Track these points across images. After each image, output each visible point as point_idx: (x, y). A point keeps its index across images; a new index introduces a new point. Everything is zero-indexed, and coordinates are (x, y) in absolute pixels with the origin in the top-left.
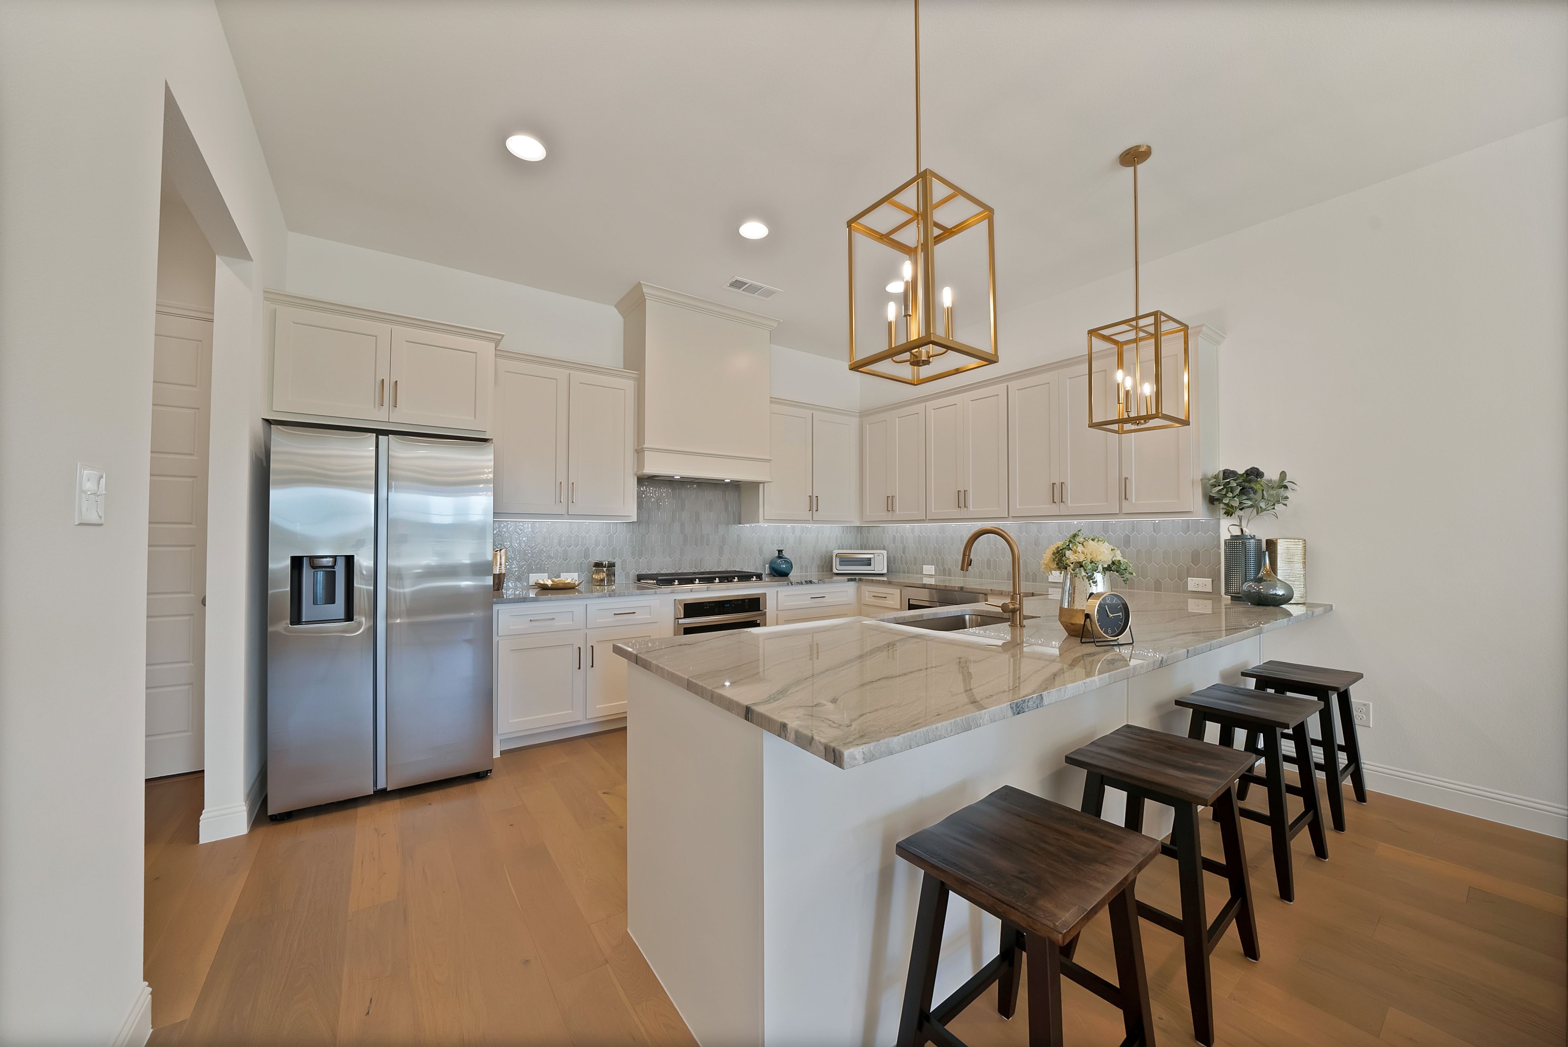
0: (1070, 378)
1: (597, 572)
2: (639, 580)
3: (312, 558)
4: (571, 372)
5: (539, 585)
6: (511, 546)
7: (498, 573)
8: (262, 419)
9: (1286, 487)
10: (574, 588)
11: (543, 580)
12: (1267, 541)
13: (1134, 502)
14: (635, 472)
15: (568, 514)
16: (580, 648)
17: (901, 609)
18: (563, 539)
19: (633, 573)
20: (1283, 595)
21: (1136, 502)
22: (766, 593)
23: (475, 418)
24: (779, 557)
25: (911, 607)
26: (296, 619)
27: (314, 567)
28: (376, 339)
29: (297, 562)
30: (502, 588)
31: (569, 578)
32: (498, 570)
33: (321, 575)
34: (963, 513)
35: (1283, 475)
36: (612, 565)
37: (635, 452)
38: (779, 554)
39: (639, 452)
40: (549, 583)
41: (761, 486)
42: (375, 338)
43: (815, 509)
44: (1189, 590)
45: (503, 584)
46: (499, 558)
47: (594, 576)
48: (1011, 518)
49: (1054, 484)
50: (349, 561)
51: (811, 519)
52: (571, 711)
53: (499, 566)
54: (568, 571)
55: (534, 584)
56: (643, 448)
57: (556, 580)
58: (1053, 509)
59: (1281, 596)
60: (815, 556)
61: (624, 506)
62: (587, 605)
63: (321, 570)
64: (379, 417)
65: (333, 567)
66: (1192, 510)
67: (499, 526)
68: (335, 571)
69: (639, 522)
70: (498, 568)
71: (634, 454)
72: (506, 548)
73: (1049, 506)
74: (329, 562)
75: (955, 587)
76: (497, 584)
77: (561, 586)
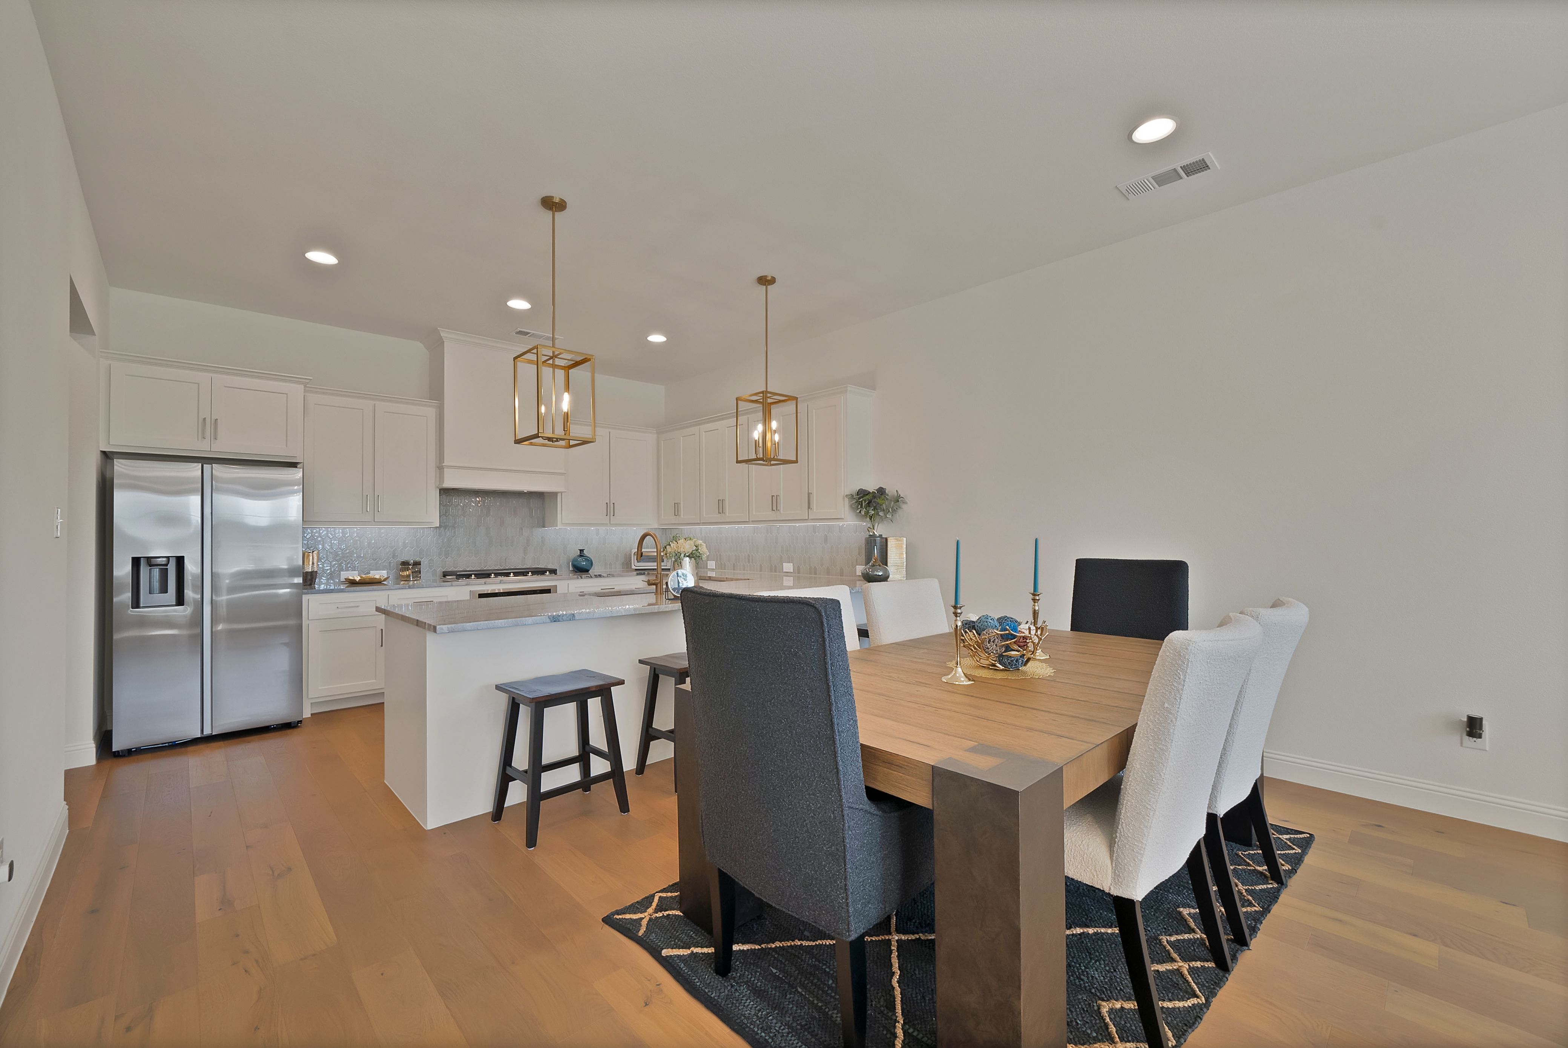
0: (784, 416)
1: (403, 570)
2: (444, 576)
3: (149, 559)
4: (375, 402)
5: (348, 580)
6: (324, 548)
7: (310, 571)
8: (101, 451)
9: (899, 501)
10: (381, 583)
11: (353, 577)
12: (885, 538)
13: (817, 511)
14: (437, 485)
15: (374, 521)
16: (382, 630)
18: (373, 541)
19: (440, 570)
20: (884, 574)
22: (556, 586)
23: (287, 446)
24: (581, 556)
26: (136, 604)
27: (151, 565)
28: (199, 385)
29: (136, 562)
30: (315, 584)
31: (376, 575)
32: (310, 569)
33: (156, 572)
35: (898, 492)
36: (417, 564)
37: (437, 469)
38: (580, 553)
39: (440, 468)
40: (358, 579)
41: (559, 496)
42: (197, 385)
43: (612, 514)
44: (857, 574)
45: (315, 580)
46: (311, 558)
47: (401, 573)
48: (751, 523)
49: (772, 496)
50: (180, 561)
51: (609, 523)
52: (375, 681)
53: (311, 565)
54: (377, 569)
55: (345, 580)
56: (442, 466)
57: (364, 576)
58: (772, 515)
60: (619, 555)
61: (427, 514)
62: (388, 595)
63: (156, 567)
64: (203, 448)
65: (167, 565)
66: (844, 517)
67: (312, 532)
68: (167, 569)
69: (443, 526)
70: (310, 567)
71: (436, 470)
72: (318, 550)
74: (163, 561)
76: (310, 580)
77: (368, 580)
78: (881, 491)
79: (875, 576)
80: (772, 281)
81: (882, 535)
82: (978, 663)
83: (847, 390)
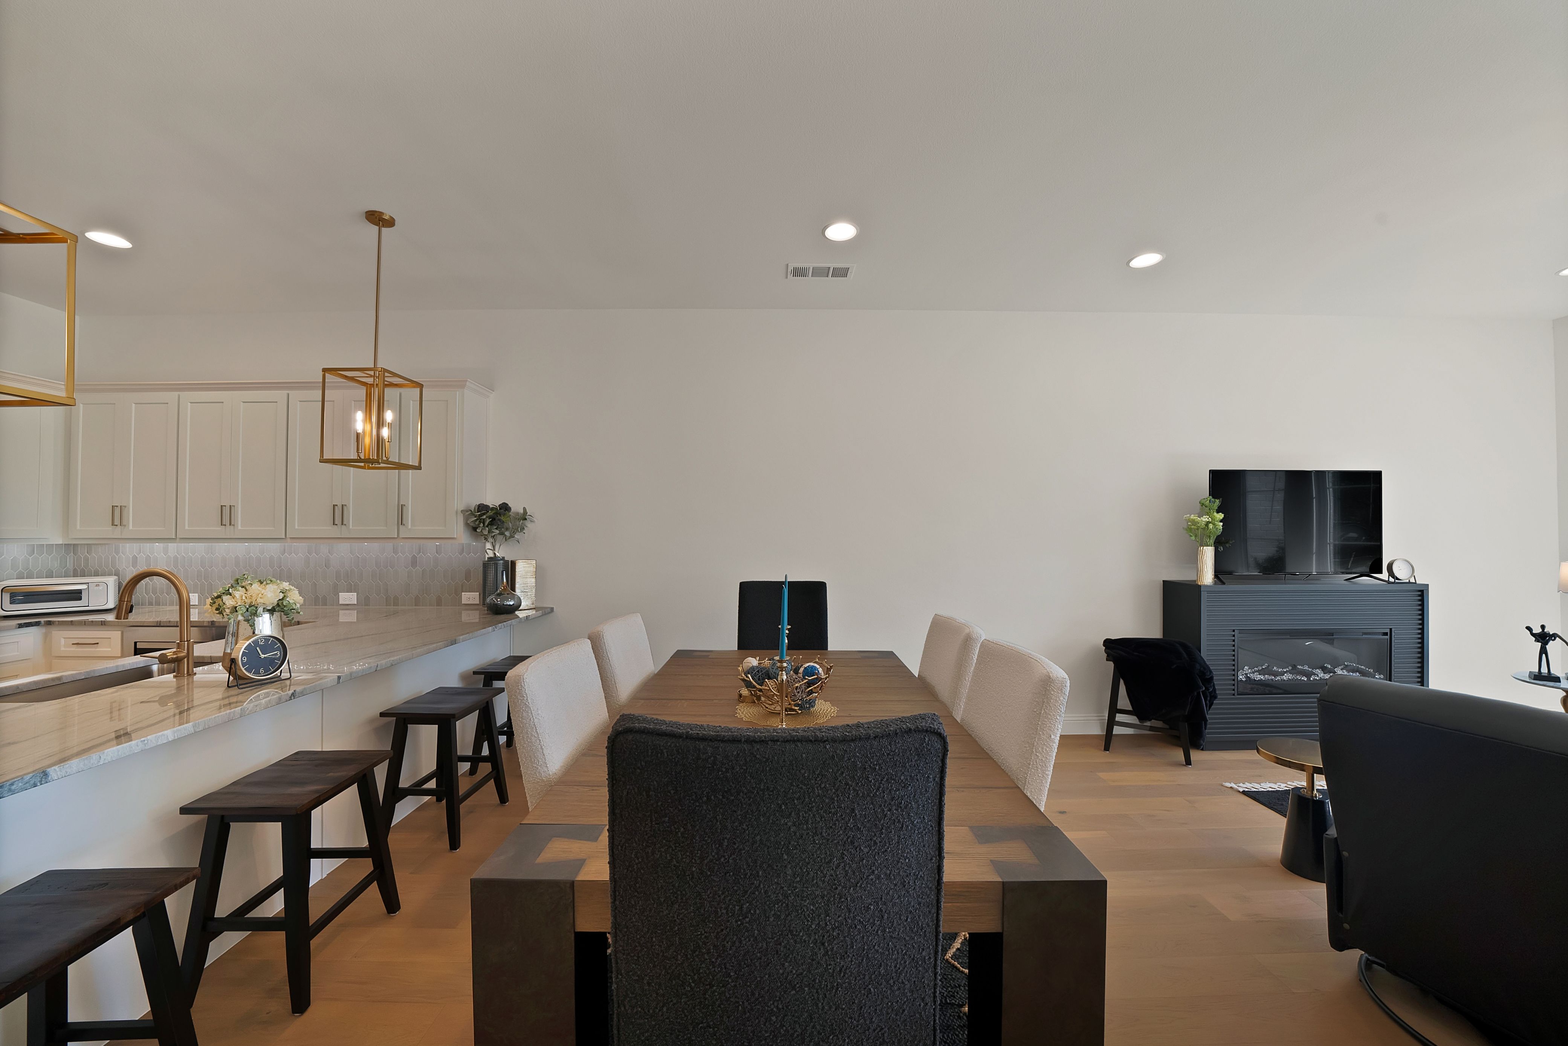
9: (526, 519)
12: (511, 561)
13: (410, 527)
17: (123, 656)
20: (513, 604)
21: (412, 527)
25: (138, 652)
34: (228, 532)
35: (524, 509)
48: (289, 540)
49: (334, 505)
58: (335, 532)
59: (512, 605)
66: (455, 537)
73: (330, 528)
75: (204, 621)
78: (505, 507)
79: (506, 606)
80: (391, 223)
81: (504, 557)
82: (767, 709)
83: (466, 385)
